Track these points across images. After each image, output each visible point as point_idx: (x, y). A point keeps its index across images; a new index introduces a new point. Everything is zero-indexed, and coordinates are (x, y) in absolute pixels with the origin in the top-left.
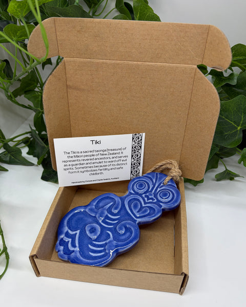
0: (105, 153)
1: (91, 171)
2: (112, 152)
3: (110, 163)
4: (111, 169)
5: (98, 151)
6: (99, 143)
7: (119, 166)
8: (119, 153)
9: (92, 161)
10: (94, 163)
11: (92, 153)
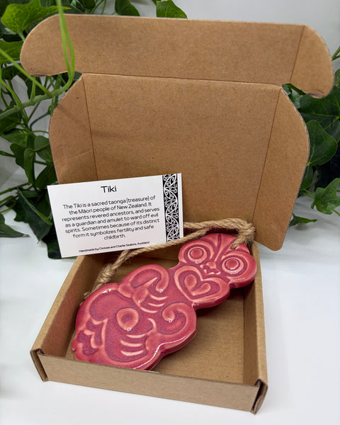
0: (124, 205)
1: (107, 232)
2: (135, 203)
3: (133, 221)
4: (137, 229)
5: (113, 203)
6: (114, 189)
7: (147, 225)
8: (144, 205)
9: (107, 218)
10: (109, 221)
11: (104, 206)
